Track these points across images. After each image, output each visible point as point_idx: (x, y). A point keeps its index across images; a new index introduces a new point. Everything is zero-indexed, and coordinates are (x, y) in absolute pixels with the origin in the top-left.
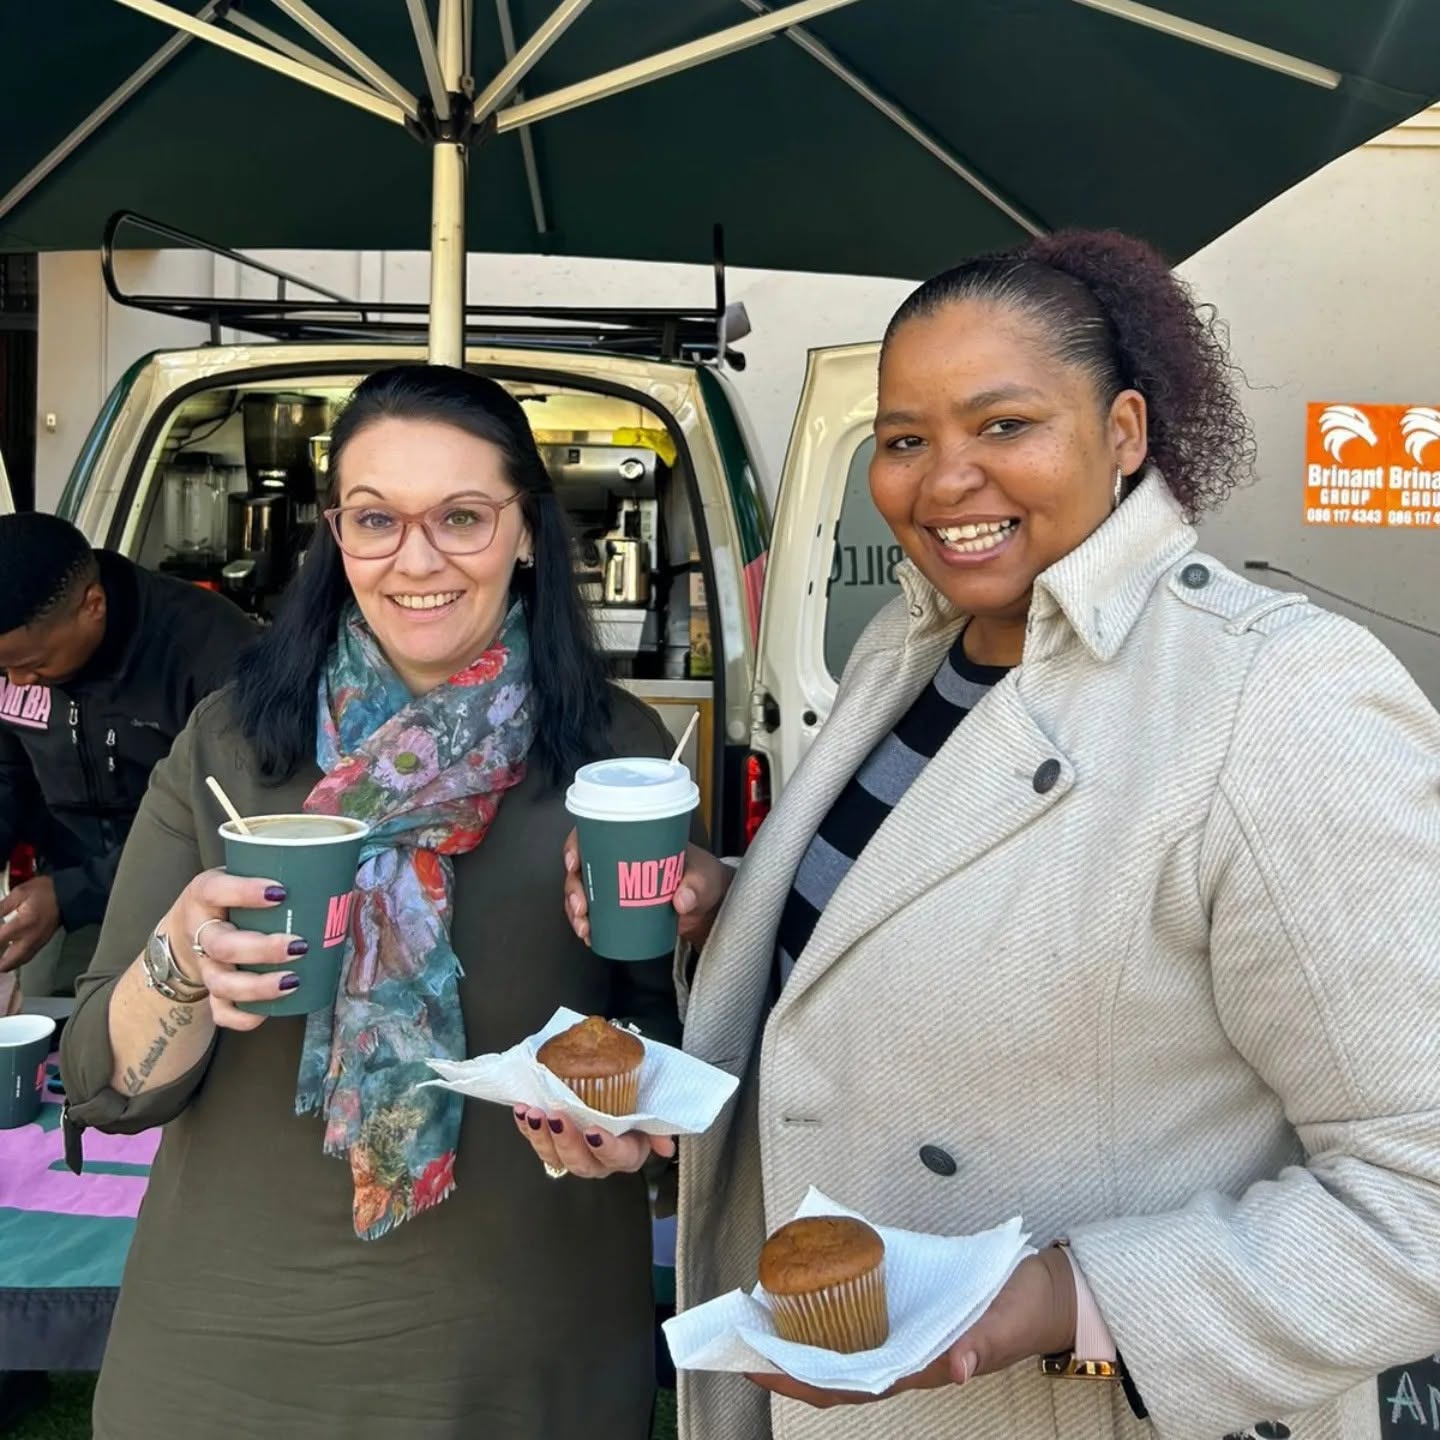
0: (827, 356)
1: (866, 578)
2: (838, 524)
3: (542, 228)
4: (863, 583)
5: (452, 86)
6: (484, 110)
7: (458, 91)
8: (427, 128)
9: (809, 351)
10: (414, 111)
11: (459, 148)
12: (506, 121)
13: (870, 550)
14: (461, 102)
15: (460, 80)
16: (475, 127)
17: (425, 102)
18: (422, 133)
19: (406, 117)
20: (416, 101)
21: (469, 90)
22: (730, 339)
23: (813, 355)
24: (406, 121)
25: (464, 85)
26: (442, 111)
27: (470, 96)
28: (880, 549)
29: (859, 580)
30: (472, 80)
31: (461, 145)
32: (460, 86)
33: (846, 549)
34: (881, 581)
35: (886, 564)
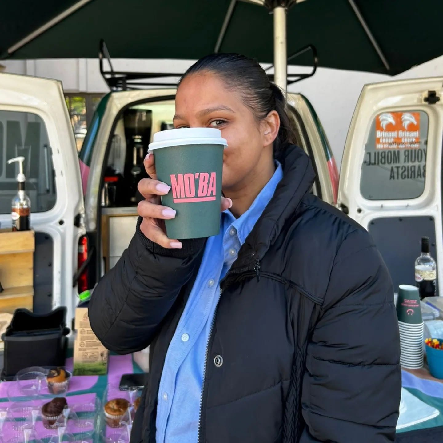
0: (369, 87)
1: (374, 163)
23: (365, 87)
28: (378, 153)
29: (371, 163)
33: (368, 153)
34: (378, 164)
35: (380, 158)
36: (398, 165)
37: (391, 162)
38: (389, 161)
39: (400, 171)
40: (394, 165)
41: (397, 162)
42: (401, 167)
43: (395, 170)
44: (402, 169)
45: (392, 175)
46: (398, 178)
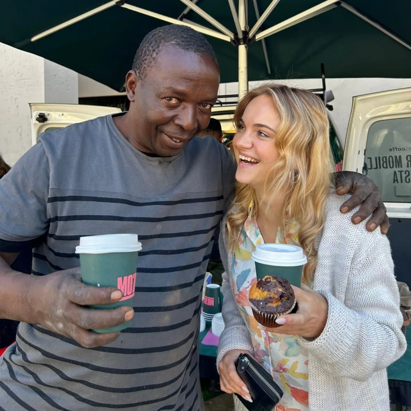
0: (358, 98)
1: (375, 167)
2: (365, 150)
3: (269, 72)
4: (374, 168)
5: (243, 29)
6: (252, 34)
7: (244, 30)
8: (236, 41)
9: (353, 97)
10: (233, 37)
11: (245, 46)
12: (258, 37)
13: (376, 158)
14: (245, 33)
15: (245, 27)
16: (250, 39)
17: (236, 34)
18: (235, 43)
19: (231, 39)
20: (233, 34)
21: (248, 29)
22: (328, 102)
23: (354, 99)
24: (231, 40)
25: (246, 28)
26: (240, 36)
27: (248, 31)
28: (379, 158)
29: (373, 168)
30: (248, 27)
31: (246, 45)
32: (245, 29)
33: (368, 158)
34: (380, 168)
35: (382, 162)
36: (400, 169)
37: (393, 167)
38: (392, 166)
39: (404, 176)
40: (397, 170)
41: (400, 167)
42: (404, 171)
43: (398, 174)
44: (405, 173)
45: (396, 179)
46: (402, 182)
